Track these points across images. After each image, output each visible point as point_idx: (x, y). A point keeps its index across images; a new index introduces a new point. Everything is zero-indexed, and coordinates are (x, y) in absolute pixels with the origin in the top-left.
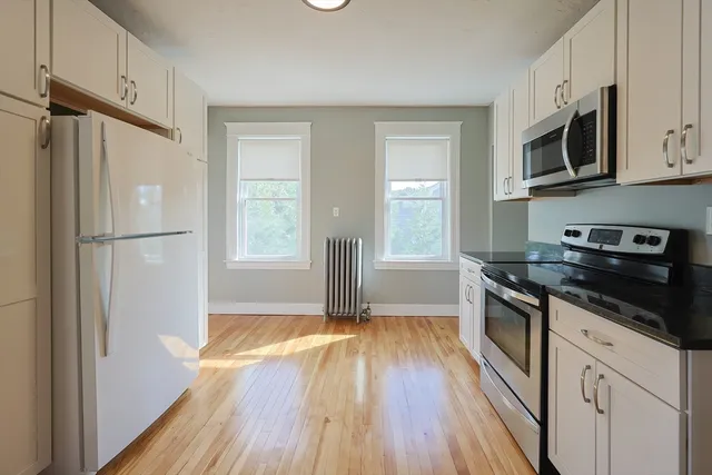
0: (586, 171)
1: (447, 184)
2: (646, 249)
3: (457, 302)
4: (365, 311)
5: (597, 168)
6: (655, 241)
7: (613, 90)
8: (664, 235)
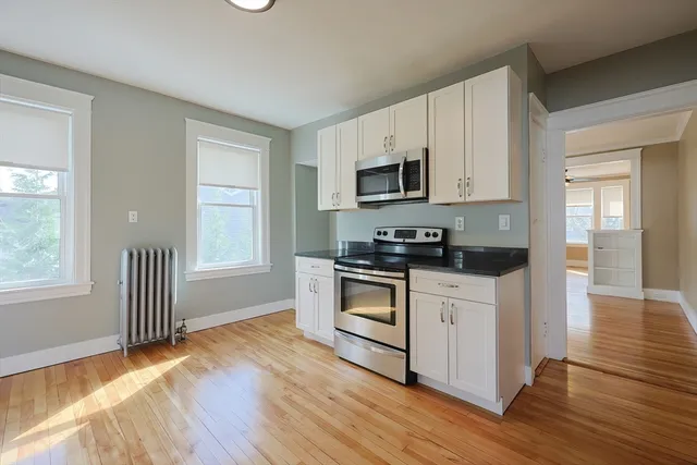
0: (412, 194)
1: (258, 194)
2: (431, 239)
3: (292, 296)
4: (179, 331)
5: (419, 194)
6: (435, 235)
7: (427, 150)
8: (440, 232)
